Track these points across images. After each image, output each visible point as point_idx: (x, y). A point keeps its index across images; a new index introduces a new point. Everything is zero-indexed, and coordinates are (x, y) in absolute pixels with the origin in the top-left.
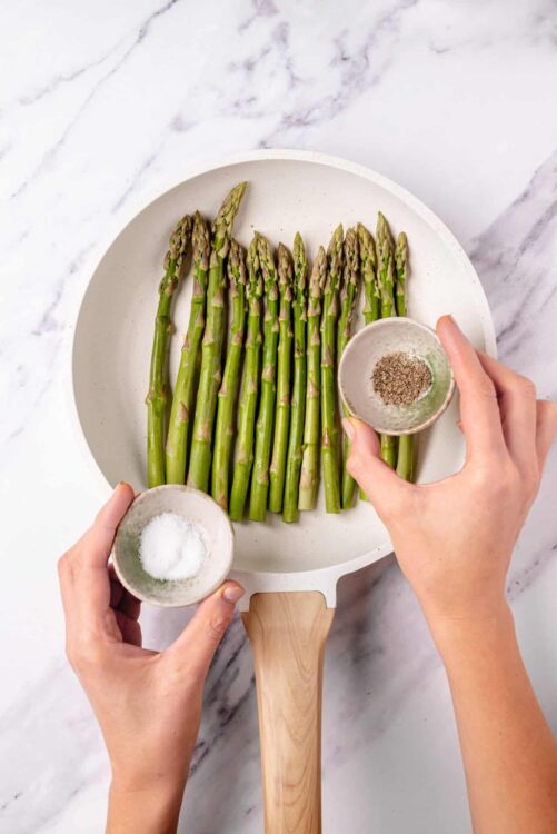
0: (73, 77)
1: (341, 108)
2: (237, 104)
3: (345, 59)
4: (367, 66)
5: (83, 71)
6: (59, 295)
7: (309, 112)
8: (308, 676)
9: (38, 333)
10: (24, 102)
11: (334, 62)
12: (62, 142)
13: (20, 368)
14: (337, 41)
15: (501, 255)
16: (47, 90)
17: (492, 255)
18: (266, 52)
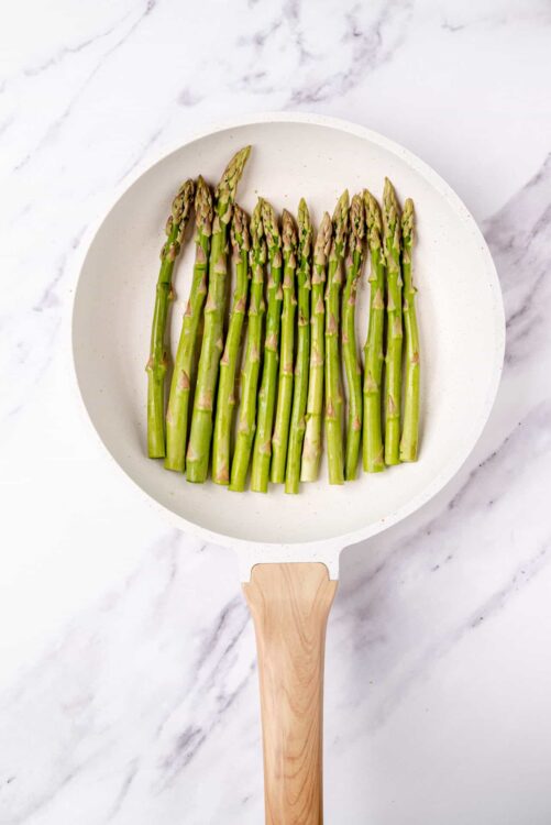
0: (79, 48)
1: (352, 85)
2: (246, 79)
3: (356, 35)
4: (380, 42)
5: (90, 42)
6: (61, 270)
7: (320, 89)
8: (310, 648)
9: (38, 309)
10: (28, 73)
11: (346, 37)
12: (67, 114)
13: (19, 345)
14: (349, 17)
15: (512, 239)
16: (52, 61)
17: (504, 237)
18: (276, 26)
